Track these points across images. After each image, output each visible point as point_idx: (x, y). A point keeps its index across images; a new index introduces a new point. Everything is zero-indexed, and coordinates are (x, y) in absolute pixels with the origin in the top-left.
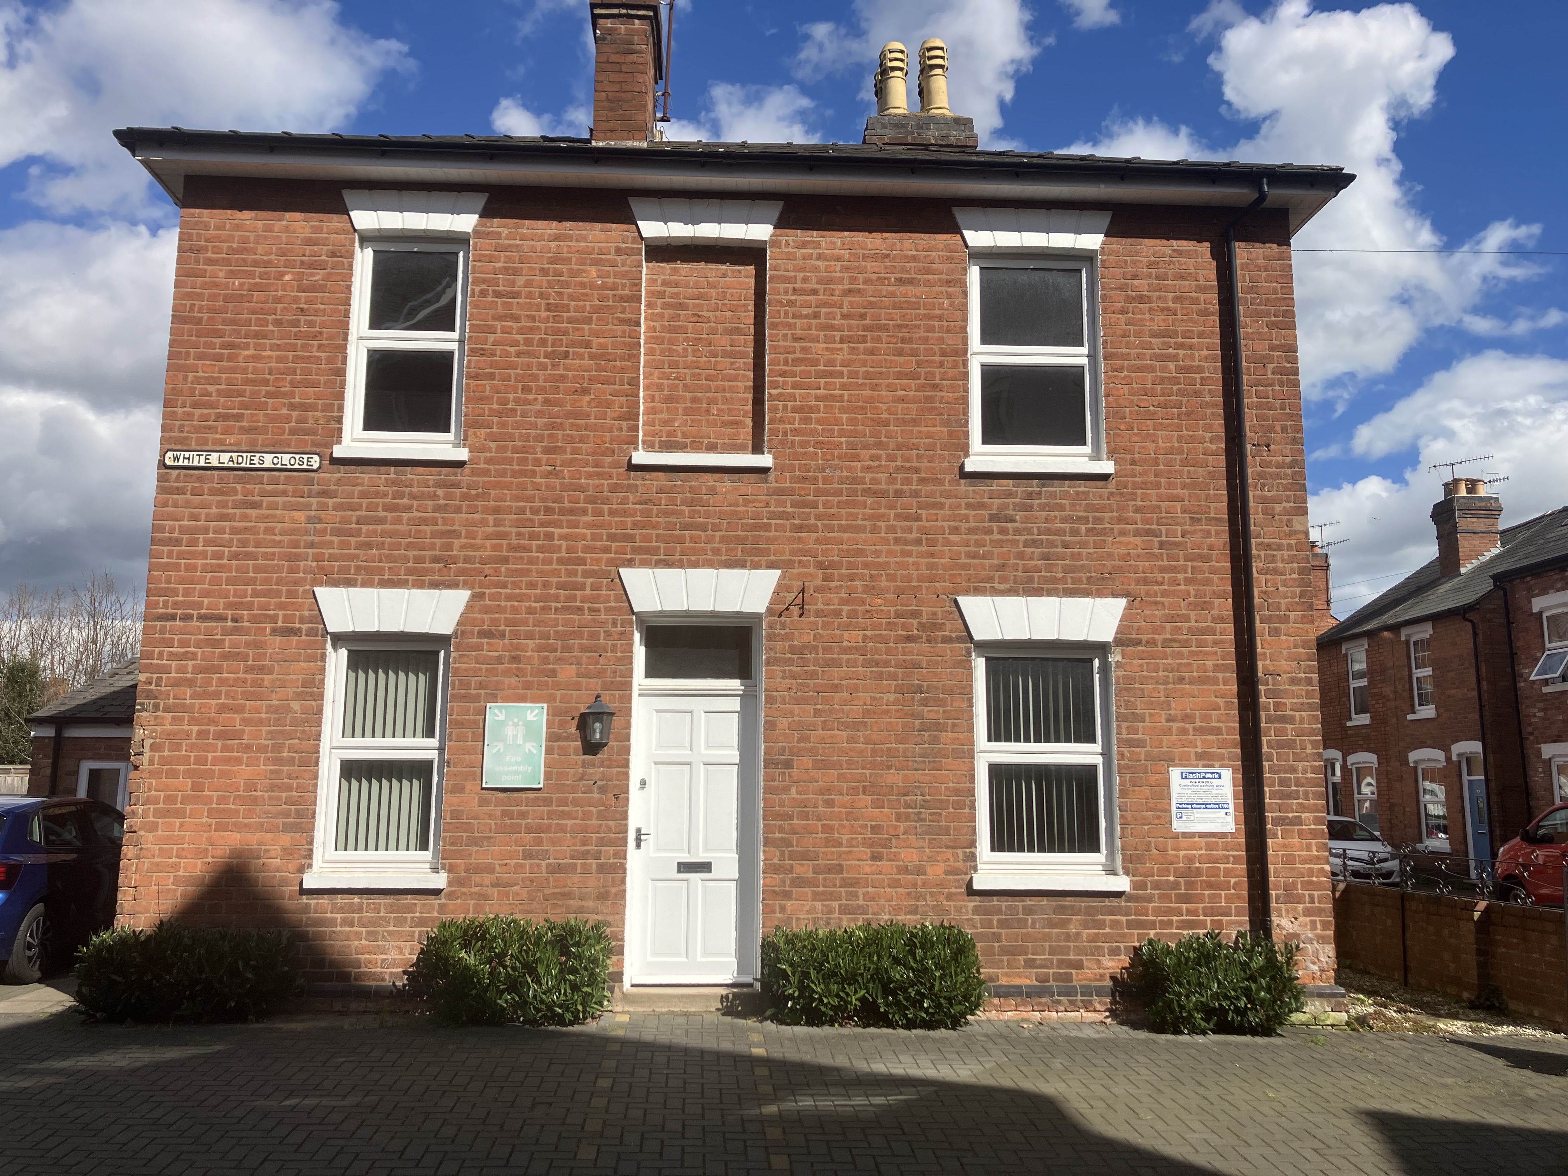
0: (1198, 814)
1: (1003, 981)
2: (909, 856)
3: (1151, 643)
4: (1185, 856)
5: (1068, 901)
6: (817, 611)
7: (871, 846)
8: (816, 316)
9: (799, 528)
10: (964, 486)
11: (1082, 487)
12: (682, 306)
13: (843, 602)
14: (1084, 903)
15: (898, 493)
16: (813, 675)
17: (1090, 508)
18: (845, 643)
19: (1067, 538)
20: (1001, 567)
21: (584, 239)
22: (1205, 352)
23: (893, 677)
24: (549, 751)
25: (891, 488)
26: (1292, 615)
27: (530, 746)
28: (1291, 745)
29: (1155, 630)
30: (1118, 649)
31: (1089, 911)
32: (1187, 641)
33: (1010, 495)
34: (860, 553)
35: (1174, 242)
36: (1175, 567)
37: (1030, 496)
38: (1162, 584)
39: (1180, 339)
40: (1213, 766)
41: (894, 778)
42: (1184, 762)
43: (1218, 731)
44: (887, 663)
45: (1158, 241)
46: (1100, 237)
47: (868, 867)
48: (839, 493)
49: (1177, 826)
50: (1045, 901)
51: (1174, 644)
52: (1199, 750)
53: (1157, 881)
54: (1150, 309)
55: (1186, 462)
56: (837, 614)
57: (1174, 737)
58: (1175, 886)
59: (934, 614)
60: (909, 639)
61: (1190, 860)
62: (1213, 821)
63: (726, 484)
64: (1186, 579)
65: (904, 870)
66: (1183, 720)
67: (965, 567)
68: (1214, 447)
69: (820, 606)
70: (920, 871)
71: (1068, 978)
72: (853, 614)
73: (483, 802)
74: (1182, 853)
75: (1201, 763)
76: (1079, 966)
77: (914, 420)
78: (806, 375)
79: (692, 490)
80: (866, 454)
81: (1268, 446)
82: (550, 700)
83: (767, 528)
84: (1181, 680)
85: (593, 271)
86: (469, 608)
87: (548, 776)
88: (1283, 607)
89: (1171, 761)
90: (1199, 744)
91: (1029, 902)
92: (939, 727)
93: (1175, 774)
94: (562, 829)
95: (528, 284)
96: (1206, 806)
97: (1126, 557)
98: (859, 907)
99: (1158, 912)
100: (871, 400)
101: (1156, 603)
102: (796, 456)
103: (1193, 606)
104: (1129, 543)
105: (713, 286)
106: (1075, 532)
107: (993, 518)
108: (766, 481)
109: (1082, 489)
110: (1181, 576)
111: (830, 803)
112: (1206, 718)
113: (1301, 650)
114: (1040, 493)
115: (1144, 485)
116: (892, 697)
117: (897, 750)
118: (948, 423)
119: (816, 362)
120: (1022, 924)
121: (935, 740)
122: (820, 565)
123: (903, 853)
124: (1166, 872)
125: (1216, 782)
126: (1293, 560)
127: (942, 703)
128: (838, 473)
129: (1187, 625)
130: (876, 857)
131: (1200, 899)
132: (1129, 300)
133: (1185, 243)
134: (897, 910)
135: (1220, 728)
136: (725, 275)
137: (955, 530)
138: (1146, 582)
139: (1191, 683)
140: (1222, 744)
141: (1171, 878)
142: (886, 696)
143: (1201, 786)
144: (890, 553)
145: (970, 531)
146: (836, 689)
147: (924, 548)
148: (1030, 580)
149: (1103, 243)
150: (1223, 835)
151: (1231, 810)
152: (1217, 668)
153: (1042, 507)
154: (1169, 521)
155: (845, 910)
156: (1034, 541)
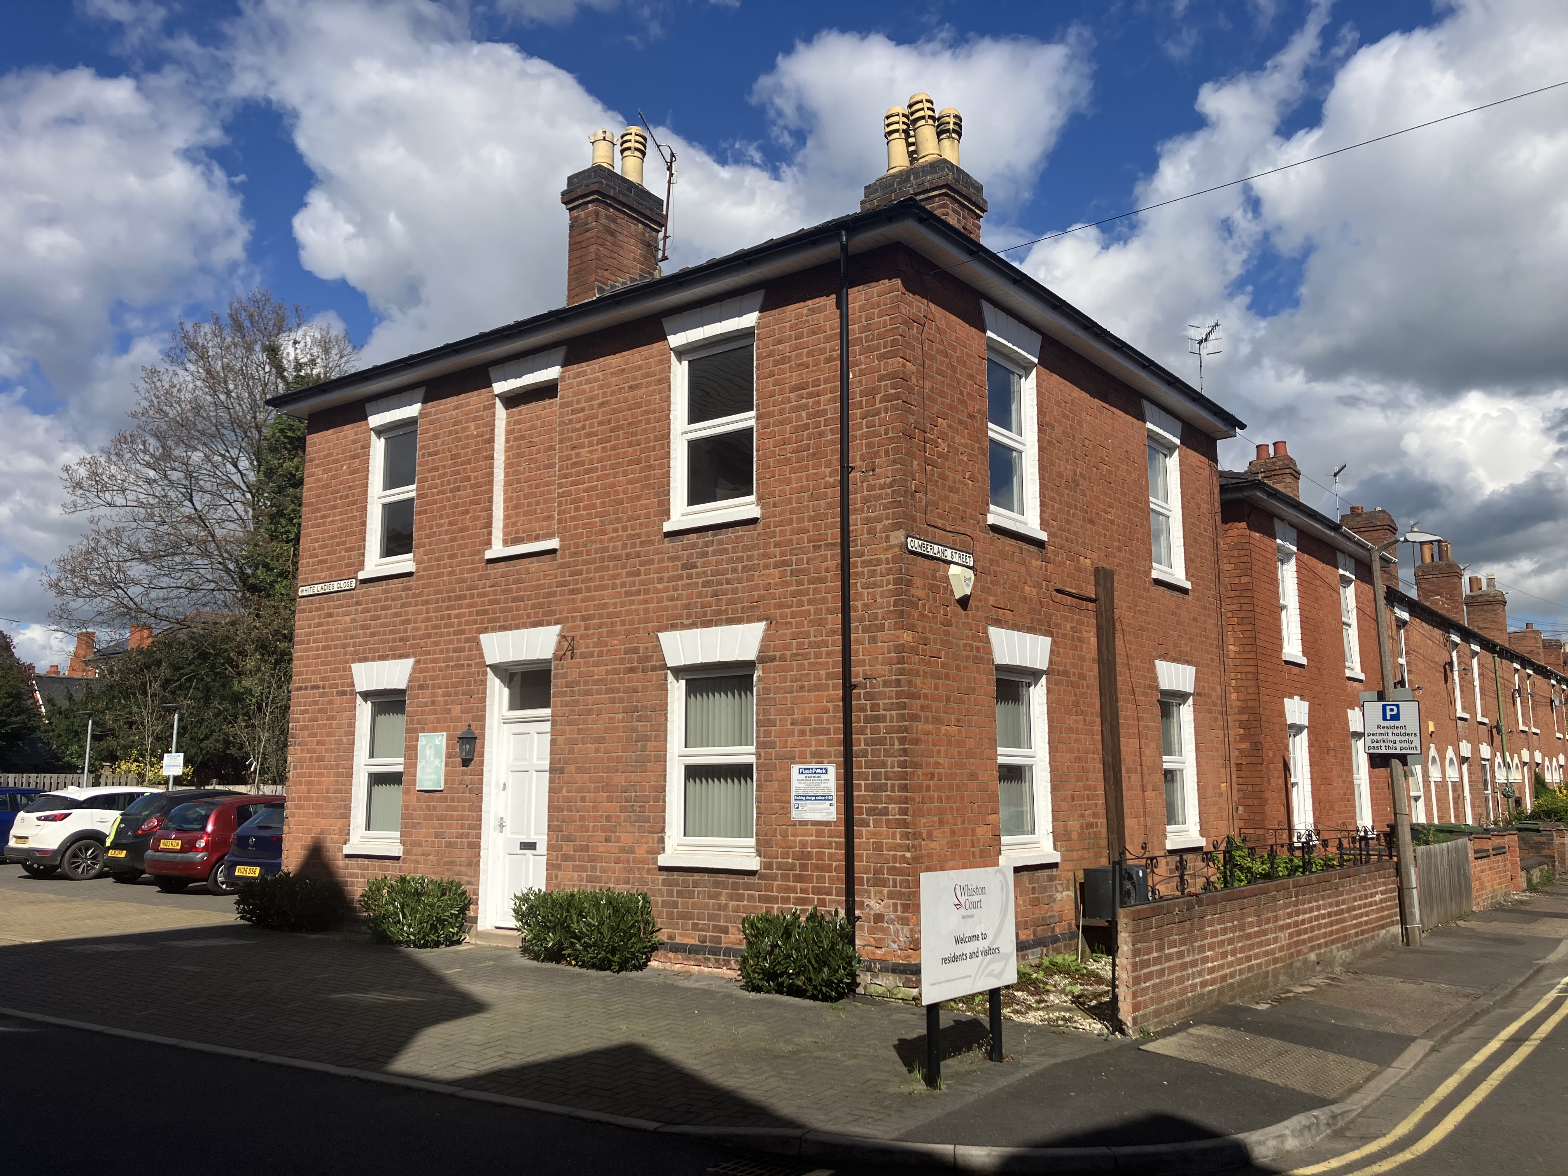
0: (811, 805)
1: (678, 940)
2: (626, 838)
3: (783, 658)
4: (800, 841)
5: (722, 877)
6: (581, 653)
7: (605, 831)
8: (583, 428)
9: (572, 592)
10: (667, 544)
11: (740, 531)
12: (522, 437)
13: (596, 645)
14: (731, 879)
15: (628, 556)
16: (577, 702)
17: (745, 548)
18: (596, 677)
19: (729, 576)
20: (687, 607)
21: (468, 404)
22: (829, 396)
23: (621, 700)
24: (447, 765)
25: (624, 552)
26: (887, 623)
27: (437, 762)
28: (881, 742)
29: (787, 647)
30: (760, 666)
31: (735, 887)
32: (807, 654)
33: (694, 546)
34: (605, 606)
35: (810, 302)
36: (800, 591)
37: (706, 545)
38: (792, 606)
39: (811, 389)
40: (822, 763)
41: (619, 779)
42: (802, 759)
43: (827, 732)
44: (618, 691)
45: (797, 305)
46: (756, 314)
47: (602, 846)
48: (594, 561)
49: (795, 815)
50: (706, 877)
51: (799, 658)
52: (813, 749)
53: (780, 863)
54: (790, 367)
55: (812, 497)
56: (591, 655)
57: (796, 738)
58: (792, 867)
59: (647, 648)
60: (632, 670)
61: (804, 845)
62: (820, 811)
63: (533, 565)
64: (808, 600)
65: (623, 850)
66: (802, 724)
67: (666, 609)
68: (832, 480)
69: (583, 650)
70: (632, 851)
71: (718, 940)
72: (600, 654)
73: (418, 800)
74: (798, 839)
75: (814, 760)
76: (726, 932)
77: (638, 496)
78: (578, 474)
79: (518, 572)
80: (610, 528)
81: (873, 470)
82: (447, 729)
83: (554, 594)
84: (802, 688)
85: (472, 425)
86: (414, 670)
87: (446, 783)
88: (880, 617)
89: (792, 759)
90: (813, 743)
91: (697, 877)
92: (647, 739)
93: (795, 769)
94: (452, 818)
95: (443, 444)
96: (816, 798)
97: (767, 587)
98: (597, 877)
99: (780, 889)
100: (612, 486)
101: (787, 623)
102: (572, 537)
103: (812, 623)
104: (769, 575)
105: (538, 418)
106: (735, 570)
107: (684, 567)
108: (555, 559)
109: (741, 533)
110: (805, 598)
111: (583, 799)
112: (819, 721)
113: (893, 654)
114: (713, 541)
115: (781, 523)
116: (620, 716)
117: (622, 757)
118: (657, 495)
119: (582, 463)
120: (691, 895)
121: (644, 748)
122: (583, 618)
123: (623, 836)
124: (785, 855)
125: (824, 777)
126: (889, 571)
127: (648, 719)
128: (594, 546)
129: (807, 640)
130: (607, 840)
131: (809, 879)
132: (777, 363)
133: (817, 300)
134: (617, 882)
135: (829, 729)
136: (545, 408)
137: (661, 580)
138: (781, 606)
139: (809, 691)
140: (830, 743)
141: (790, 860)
142: (617, 716)
143: (813, 780)
144: (623, 604)
145: (670, 579)
146: (589, 712)
147: (642, 597)
148: (705, 614)
149: (759, 318)
150: (827, 823)
151: (834, 802)
152: (829, 676)
153: (715, 553)
154: (799, 551)
155: (590, 879)
156: (708, 582)
